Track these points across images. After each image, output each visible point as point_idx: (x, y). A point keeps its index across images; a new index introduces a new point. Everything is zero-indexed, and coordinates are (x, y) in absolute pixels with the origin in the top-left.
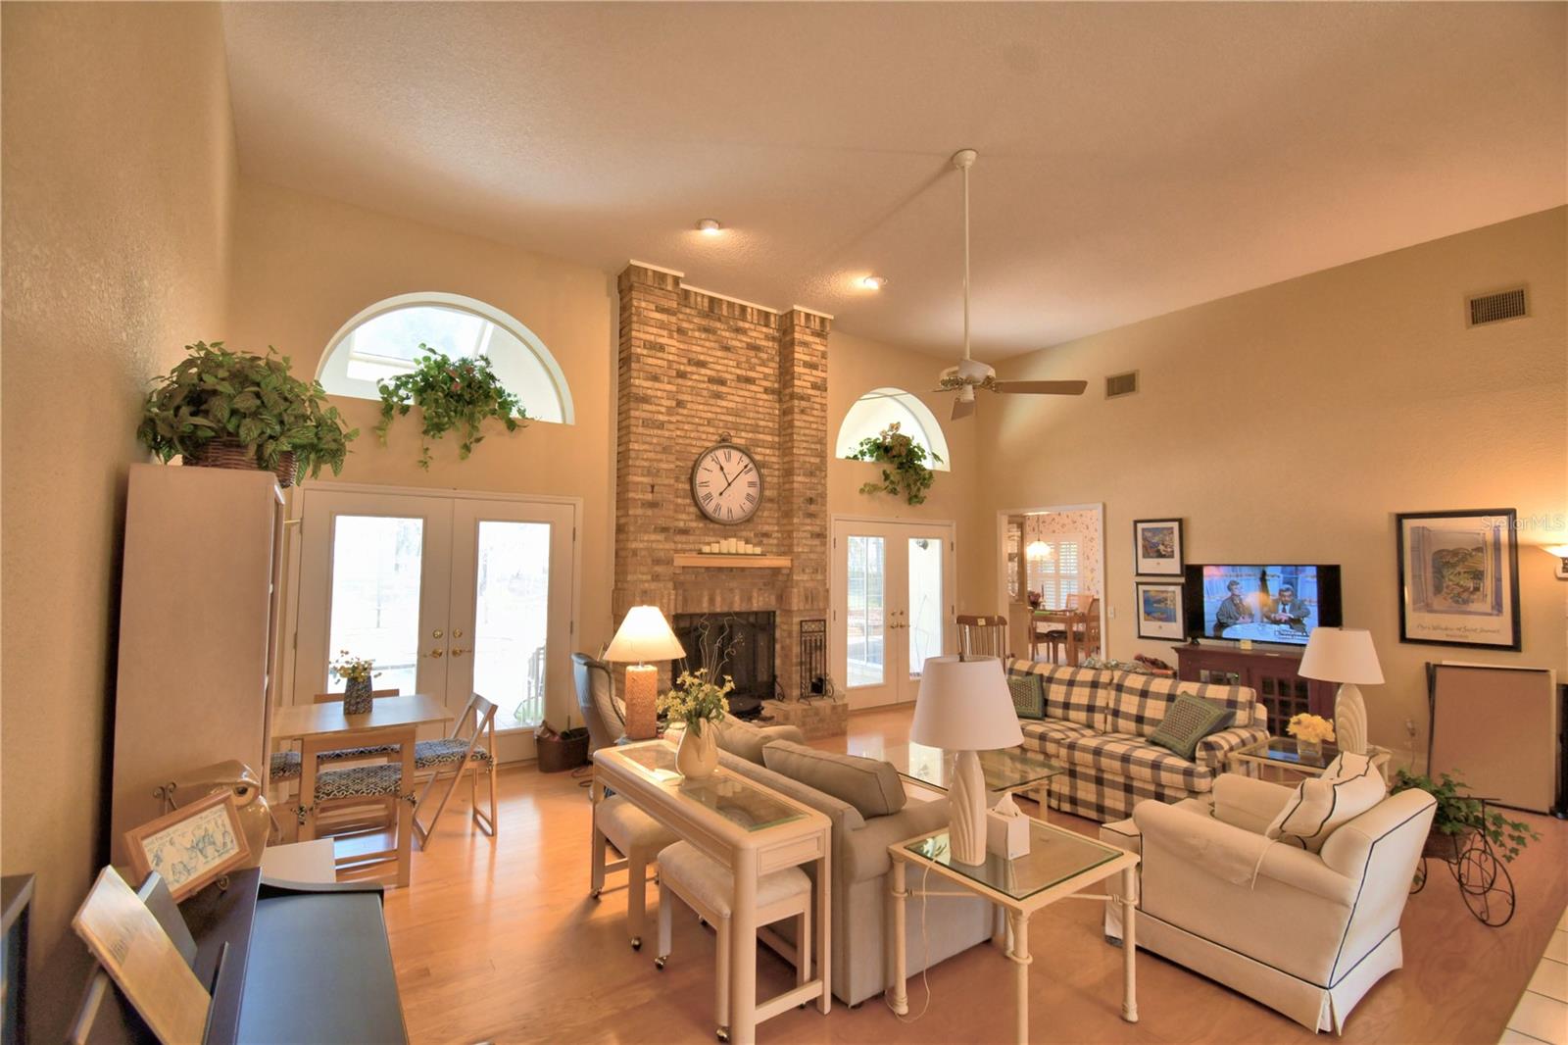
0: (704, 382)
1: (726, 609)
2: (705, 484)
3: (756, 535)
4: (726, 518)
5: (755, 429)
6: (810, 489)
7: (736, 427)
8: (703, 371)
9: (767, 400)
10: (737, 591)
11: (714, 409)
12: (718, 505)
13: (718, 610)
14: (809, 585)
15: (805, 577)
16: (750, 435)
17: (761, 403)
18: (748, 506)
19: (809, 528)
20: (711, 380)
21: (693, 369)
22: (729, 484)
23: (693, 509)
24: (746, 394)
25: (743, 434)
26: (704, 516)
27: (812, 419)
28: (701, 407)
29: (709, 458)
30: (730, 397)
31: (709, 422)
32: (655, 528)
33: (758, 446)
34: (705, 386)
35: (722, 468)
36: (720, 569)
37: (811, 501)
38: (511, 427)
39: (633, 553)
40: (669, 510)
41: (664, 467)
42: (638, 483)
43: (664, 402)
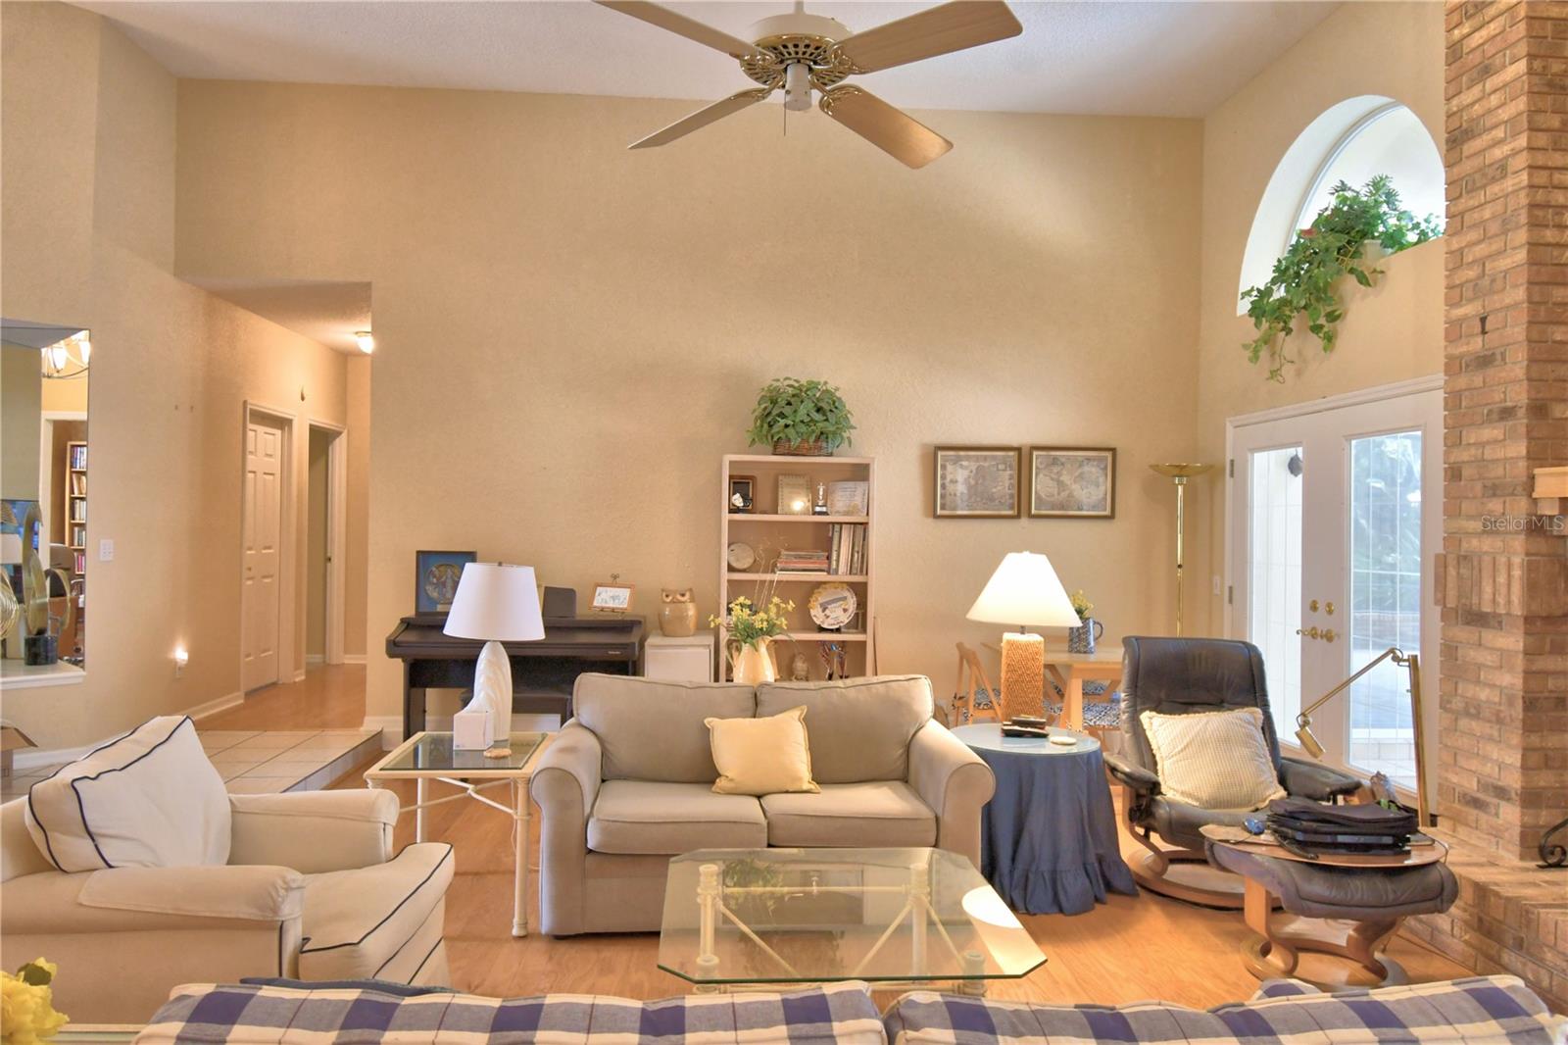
32: (1492, 413)
38: (1363, 280)
39: (1454, 473)
40: (1517, 365)
41: (1504, 263)
42: (1464, 319)
43: (1504, 114)
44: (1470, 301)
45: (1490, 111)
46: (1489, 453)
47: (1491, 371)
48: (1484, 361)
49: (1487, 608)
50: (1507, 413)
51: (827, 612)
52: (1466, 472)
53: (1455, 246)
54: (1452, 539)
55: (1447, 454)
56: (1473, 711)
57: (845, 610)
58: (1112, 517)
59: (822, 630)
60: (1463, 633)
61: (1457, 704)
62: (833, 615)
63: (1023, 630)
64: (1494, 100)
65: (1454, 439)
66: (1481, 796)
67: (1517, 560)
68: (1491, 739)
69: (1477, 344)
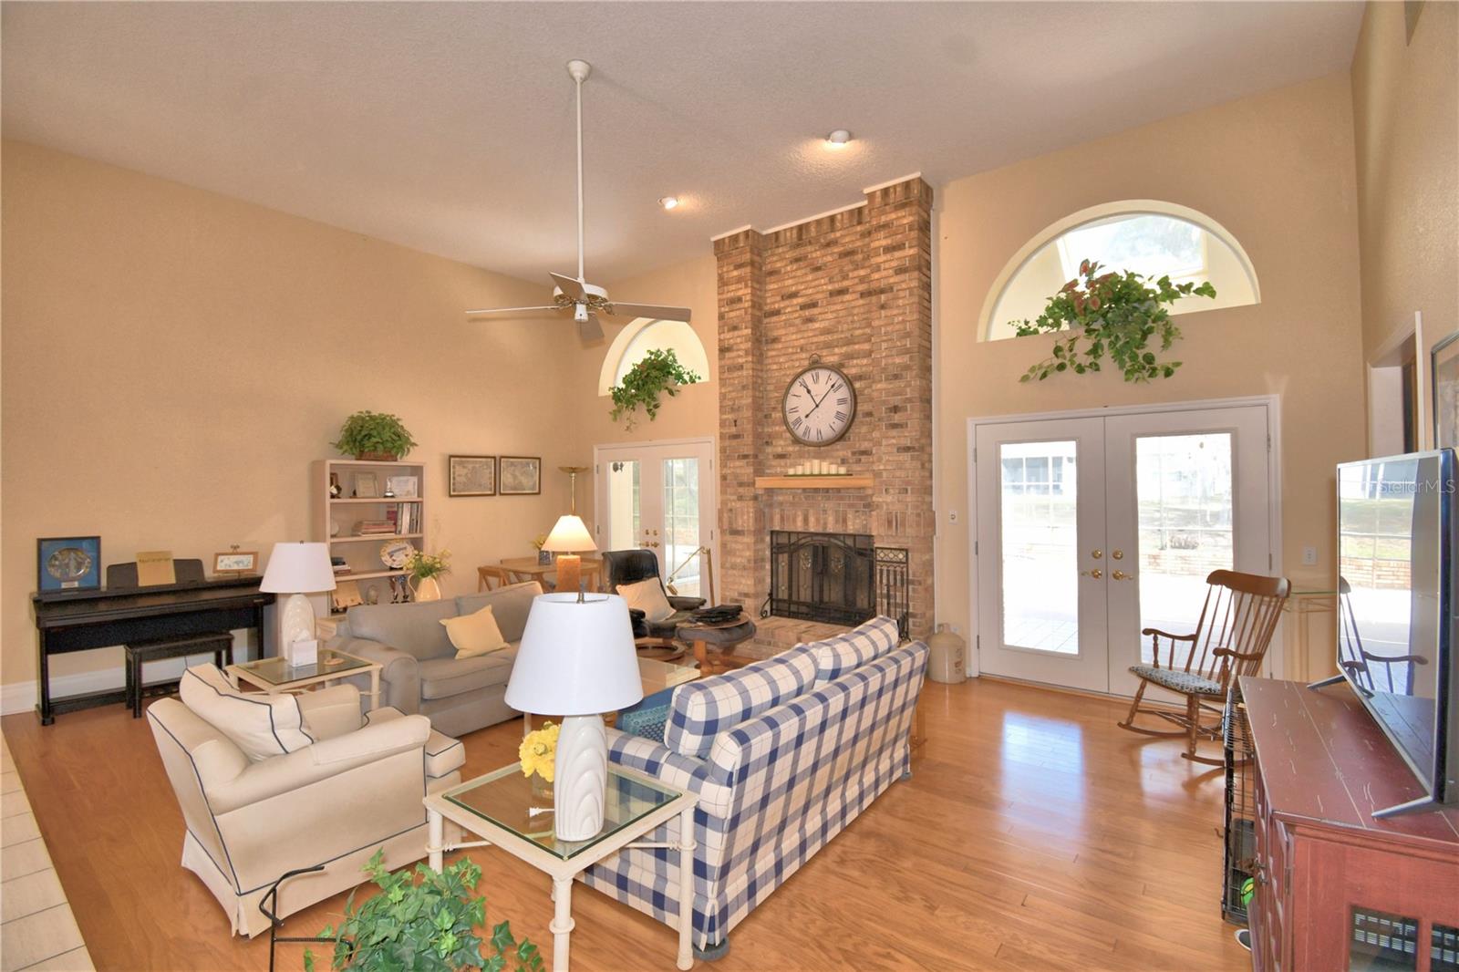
0: (797, 311)
1: (820, 530)
2: (794, 410)
3: (854, 453)
4: (816, 440)
5: (850, 342)
6: (895, 395)
7: (829, 346)
8: (795, 301)
9: (863, 305)
10: (830, 512)
11: (806, 335)
12: (807, 427)
13: (812, 530)
14: (897, 508)
15: (889, 499)
16: (844, 350)
17: (856, 311)
18: (838, 425)
19: (894, 441)
20: (803, 307)
21: (787, 302)
22: (817, 406)
23: (788, 435)
24: (838, 307)
25: (836, 350)
26: (796, 441)
27: (895, 312)
28: (794, 337)
29: (797, 384)
30: (820, 317)
31: (802, 350)
32: (739, 456)
33: (853, 358)
34: (797, 315)
35: (809, 392)
36: (816, 490)
37: (895, 409)
38: (671, 393)
39: (724, 478)
40: (748, 439)
41: (744, 402)
42: (726, 420)
43: (743, 346)
44: (729, 413)
45: (736, 344)
46: (738, 471)
47: (739, 440)
48: (736, 437)
49: (740, 528)
50: (745, 457)
51: (393, 558)
52: (729, 478)
53: (723, 391)
54: (724, 503)
55: (721, 470)
56: (733, 567)
57: (407, 555)
58: (539, 493)
59: (392, 569)
60: (728, 538)
61: (728, 565)
62: (398, 559)
63: (566, 553)
64: (739, 340)
65: (723, 465)
66: (739, 598)
67: (751, 510)
68: (742, 576)
69: (733, 430)
